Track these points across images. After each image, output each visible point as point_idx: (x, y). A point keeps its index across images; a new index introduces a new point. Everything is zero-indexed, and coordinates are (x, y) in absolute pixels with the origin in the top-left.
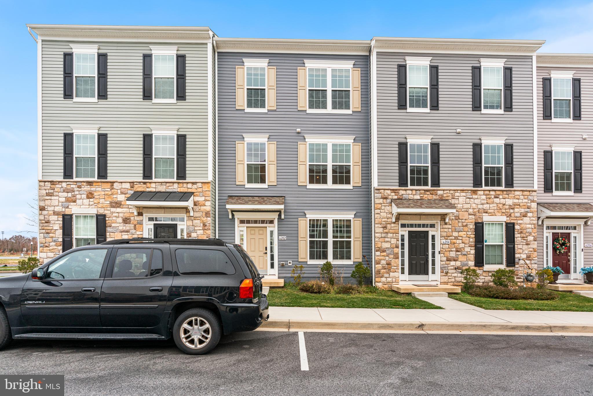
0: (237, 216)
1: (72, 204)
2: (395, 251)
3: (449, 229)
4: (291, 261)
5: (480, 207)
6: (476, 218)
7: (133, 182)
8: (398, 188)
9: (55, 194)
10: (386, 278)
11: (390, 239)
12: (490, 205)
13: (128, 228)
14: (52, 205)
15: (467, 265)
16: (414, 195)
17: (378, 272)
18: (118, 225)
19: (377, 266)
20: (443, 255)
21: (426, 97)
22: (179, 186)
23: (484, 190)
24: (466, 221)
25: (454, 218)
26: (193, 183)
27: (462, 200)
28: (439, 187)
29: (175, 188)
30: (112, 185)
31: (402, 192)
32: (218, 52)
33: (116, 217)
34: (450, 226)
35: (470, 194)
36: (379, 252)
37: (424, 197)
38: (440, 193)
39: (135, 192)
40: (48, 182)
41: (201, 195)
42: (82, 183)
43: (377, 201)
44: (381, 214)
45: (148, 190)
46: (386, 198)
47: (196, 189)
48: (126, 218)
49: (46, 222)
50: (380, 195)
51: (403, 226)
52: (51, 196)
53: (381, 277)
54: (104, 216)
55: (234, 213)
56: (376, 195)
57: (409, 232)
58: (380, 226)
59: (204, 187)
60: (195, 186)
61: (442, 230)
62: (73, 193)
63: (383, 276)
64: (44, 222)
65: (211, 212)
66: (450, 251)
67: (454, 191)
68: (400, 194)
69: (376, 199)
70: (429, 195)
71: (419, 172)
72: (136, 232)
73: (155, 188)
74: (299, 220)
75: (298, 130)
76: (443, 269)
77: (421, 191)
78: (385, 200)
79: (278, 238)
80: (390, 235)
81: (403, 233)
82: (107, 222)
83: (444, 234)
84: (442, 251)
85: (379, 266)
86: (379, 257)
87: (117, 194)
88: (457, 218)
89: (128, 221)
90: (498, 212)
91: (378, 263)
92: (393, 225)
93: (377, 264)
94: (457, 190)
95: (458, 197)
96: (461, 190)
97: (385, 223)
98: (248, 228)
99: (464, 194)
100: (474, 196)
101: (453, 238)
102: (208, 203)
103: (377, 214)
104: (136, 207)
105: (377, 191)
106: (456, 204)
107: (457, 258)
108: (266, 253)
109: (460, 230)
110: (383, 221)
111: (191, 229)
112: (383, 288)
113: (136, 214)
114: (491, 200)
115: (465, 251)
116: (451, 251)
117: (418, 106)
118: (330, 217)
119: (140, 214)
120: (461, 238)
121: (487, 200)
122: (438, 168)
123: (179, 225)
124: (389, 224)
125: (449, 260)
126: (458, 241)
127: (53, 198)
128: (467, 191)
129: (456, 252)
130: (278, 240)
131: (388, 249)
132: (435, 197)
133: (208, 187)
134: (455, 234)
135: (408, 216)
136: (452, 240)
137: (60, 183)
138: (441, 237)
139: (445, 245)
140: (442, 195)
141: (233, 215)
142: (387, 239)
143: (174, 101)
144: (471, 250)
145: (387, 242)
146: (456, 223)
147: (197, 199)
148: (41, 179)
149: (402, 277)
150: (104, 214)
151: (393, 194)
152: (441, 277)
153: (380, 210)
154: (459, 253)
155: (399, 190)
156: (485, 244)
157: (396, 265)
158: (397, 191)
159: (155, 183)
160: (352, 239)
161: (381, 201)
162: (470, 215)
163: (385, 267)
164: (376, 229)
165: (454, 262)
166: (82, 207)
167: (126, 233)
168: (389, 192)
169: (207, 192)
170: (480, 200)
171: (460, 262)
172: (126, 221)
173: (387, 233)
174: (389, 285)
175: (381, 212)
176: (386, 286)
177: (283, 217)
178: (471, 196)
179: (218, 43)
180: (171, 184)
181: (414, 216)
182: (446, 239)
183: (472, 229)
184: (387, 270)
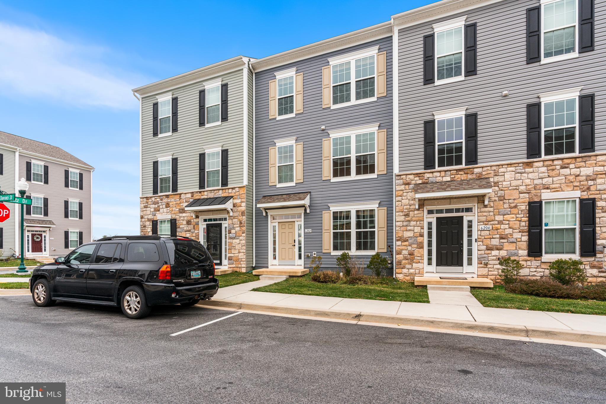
0: (270, 213)
1: (157, 212)
2: (419, 240)
3: (490, 213)
4: (316, 253)
5: (537, 182)
6: (530, 197)
7: (193, 193)
8: (423, 171)
9: (149, 206)
10: (408, 269)
11: (413, 227)
12: (554, 178)
13: (190, 228)
14: (147, 214)
15: (517, 255)
16: (443, 177)
17: (399, 263)
18: (184, 226)
19: (397, 256)
20: (481, 243)
21: (461, 63)
22: (223, 192)
23: (543, 161)
24: (516, 201)
25: (497, 199)
26: (233, 188)
27: (508, 176)
28: (477, 164)
29: (221, 194)
30: (180, 196)
31: (427, 176)
32: (255, 73)
33: (182, 220)
34: (492, 209)
35: (522, 167)
36: (400, 242)
37: (456, 178)
38: (476, 171)
39: (194, 200)
40: (145, 198)
41: (238, 198)
42: (163, 197)
43: (398, 188)
44: (402, 201)
45: (202, 197)
46: (408, 184)
47: (235, 193)
48: (189, 221)
49: (144, 227)
50: (402, 181)
51: (430, 212)
52: (146, 208)
53: (402, 268)
54: (175, 220)
55: (267, 211)
56: (397, 181)
57: (437, 218)
58: (401, 214)
59: (240, 191)
60: (234, 191)
61: (480, 214)
62: (158, 205)
63: (404, 266)
64: (143, 226)
65: (245, 212)
66: (491, 238)
67: (498, 167)
68: (426, 178)
69: (398, 186)
70: (462, 176)
71: (450, 151)
72: (194, 231)
73: (207, 195)
74: (323, 213)
75: (323, 127)
76: (481, 259)
77: (452, 172)
78: (407, 186)
79: (304, 231)
80: (413, 223)
81: (430, 220)
82: (177, 224)
83: (483, 219)
84: (480, 238)
85: (400, 257)
86: (399, 247)
87: (183, 202)
88: (502, 198)
89: (190, 223)
90: (567, 186)
91: (399, 253)
92: (416, 212)
93: (397, 255)
94: (502, 165)
95: (503, 174)
96: (508, 165)
97: (407, 210)
98: (280, 224)
99: (513, 169)
100: (527, 170)
101: (497, 222)
102: (244, 204)
103: (397, 201)
104: (195, 212)
105: (399, 178)
106: (501, 182)
107: (501, 247)
108: (295, 245)
109: (505, 213)
110: (404, 208)
111: (231, 227)
112: (404, 280)
113: (194, 217)
114: (556, 172)
115: (513, 238)
116: (493, 238)
117: (449, 76)
118: (353, 208)
119: (197, 217)
120: (507, 222)
121: (548, 173)
122: (475, 142)
123: (224, 224)
124: (412, 211)
125: (490, 248)
126: (503, 226)
127: (148, 209)
128: (517, 165)
129: (500, 239)
130: (304, 233)
131: (410, 238)
132: (470, 176)
133: (243, 191)
134: (499, 218)
135: (435, 201)
136: (493, 226)
137: (151, 198)
138: (478, 222)
139: (483, 231)
140: (481, 174)
141: (267, 213)
142: (409, 228)
143: (219, 123)
144: (522, 236)
145: (410, 230)
146: (500, 205)
147: (236, 201)
148: (141, 196)
149: (427, 268)
150: (175, 218)
151: (417, 178)
152: (479, 269)
153: (401, 197)
154: (505, 241)
155: (424, 173)
156: (544, 228)
157: (419, 256)
158: (422, 175)
159: (207, 191)
160: (376, 230)
161: (403, 187)
162: (522, 193)
163: (407, 258)
164: (396, 217)
165: (498, 251)
166: (163, 214)
167: (189, 232)
168: (412, 177)
169: (243, 195)
170: (537, 174)
171: (506, 251)
172: (189, 223)
173: (409, 221)
174: (412, 277)
175: (402, 199)
176: (408, 278)
177: (308, 211)
178: (523, 171)
179: (254, 66)
180: (218, 191)
181: (443, 200)
182: (486, 224)
183: (524, 210)
184: (409, 261)
